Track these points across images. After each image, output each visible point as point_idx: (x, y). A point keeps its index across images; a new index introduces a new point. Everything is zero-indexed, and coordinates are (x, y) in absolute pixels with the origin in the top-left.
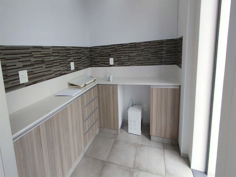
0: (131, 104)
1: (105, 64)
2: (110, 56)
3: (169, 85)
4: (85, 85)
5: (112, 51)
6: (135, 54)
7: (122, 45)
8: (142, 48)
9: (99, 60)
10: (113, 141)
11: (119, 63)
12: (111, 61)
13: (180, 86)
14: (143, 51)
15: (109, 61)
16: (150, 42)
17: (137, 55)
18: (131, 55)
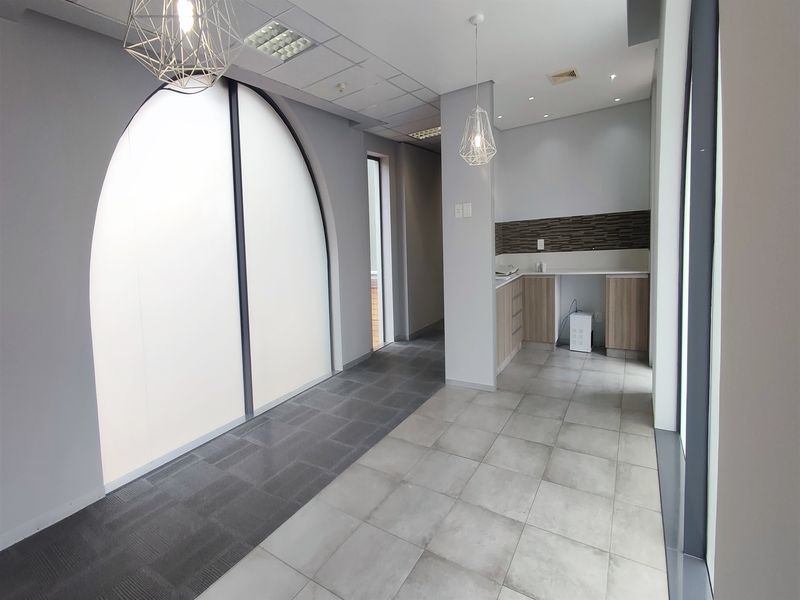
0: (573, 309)
1: (529, 248)
2: (539, 236)
3: (633, 274)
4: (510, 274)
5: (542, 229)
6: (582, 233)
7: (559, 219)
8: (593, 224)
9: (518, 242)
10: (548, 355)
11: (554, 246)
12: (541, 244)
13: (649, 275)
14: (594, 228)
15: (536, 244)
16: (606, 215)
17: (586, 235)
18: (574, 234)
